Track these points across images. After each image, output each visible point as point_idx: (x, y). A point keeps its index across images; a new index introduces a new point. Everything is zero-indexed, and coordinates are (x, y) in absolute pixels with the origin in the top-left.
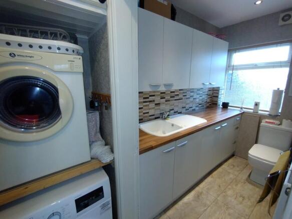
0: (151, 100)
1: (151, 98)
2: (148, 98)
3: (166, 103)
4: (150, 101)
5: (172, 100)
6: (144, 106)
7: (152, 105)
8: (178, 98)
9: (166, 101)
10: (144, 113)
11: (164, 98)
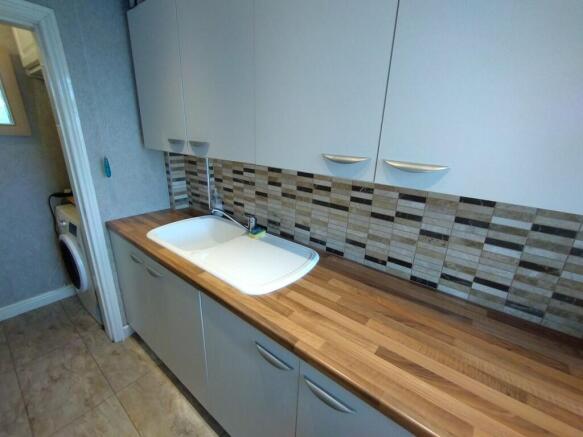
0: (247, 179)
1: (247, 176)
2: (241, 173)
3: (286, 199)
4: (246, 182)
5: (301, 199)
6: (236, 188)
7: (250, 192)
8: (327, 200)
9: (284, 195)
10: (236, 203)
11: (279, 185)
